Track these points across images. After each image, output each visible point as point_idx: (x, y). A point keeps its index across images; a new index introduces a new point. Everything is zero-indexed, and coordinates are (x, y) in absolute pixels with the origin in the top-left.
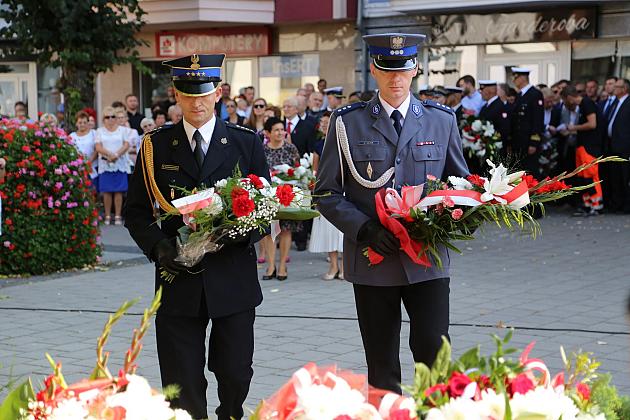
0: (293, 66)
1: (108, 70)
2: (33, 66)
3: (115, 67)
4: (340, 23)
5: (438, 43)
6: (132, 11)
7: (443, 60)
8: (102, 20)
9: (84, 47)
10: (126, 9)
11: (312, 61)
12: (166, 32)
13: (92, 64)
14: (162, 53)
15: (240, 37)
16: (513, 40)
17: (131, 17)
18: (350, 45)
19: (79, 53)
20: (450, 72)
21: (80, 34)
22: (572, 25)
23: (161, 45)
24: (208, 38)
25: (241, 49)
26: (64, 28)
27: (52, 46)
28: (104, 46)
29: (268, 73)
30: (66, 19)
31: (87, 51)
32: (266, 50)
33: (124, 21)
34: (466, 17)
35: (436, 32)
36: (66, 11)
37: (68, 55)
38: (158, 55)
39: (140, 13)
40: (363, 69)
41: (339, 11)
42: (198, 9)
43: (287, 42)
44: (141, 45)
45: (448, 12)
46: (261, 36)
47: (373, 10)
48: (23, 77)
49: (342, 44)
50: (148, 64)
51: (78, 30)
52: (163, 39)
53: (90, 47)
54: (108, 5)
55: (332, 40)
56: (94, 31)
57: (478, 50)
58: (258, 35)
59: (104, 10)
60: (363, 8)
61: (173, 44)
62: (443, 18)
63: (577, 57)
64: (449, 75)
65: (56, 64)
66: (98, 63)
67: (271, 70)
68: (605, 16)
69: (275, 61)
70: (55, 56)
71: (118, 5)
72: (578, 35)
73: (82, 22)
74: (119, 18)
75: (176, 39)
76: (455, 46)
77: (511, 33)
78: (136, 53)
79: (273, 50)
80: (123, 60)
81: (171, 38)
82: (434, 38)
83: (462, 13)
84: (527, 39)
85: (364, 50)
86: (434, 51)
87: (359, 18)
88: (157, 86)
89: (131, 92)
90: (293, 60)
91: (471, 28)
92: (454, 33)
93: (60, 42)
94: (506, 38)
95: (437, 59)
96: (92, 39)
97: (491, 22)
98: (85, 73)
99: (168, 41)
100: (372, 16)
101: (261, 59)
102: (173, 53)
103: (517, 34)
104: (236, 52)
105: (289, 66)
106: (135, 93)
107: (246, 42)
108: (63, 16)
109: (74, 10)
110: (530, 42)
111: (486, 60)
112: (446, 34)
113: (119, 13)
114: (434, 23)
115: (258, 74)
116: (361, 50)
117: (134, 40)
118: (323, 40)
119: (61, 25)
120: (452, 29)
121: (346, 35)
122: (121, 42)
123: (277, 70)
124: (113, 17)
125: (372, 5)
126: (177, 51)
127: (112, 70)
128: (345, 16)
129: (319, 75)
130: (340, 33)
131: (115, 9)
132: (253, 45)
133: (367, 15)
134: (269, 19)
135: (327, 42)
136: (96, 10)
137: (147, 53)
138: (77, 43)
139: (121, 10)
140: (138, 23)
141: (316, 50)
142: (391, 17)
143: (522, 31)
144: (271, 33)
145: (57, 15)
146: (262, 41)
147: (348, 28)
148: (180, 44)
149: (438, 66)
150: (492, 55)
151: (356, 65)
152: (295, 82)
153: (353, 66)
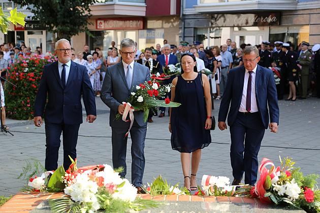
0: (153, 34)
1: (76, 35)
2: (44, 32)
3: (79, 33)
4: (173, 16)
5: (214, 26)
6: (86, 10)
7: (214, 33)
8: (74, 14)
9: (66, 25)
10: (84, 9)
11: (162, 32)
12: (100, 19)
13: (70, 32)
14: (98, 28)
15: (131, 21)
16: (245, 25)
17: (86, 13)
18: (177, 25)
19: (65, 27)
20: (218, 38)
21: (65, 19)
22: (270, 20)
23: (98, 24)
24: (118, 21)
25: (131, 26)
26: (59, 16)
27: (54, 24)
28: (75, 24)
29: (142, 37)
30: (60, 13)
31: (68, 26)
32: (142, 28)
33: (83, 14)
34: (225, 15)
35: (213, 21)
36: (59, 10)
37: (61, 28)
38: (97, 28)
39: (90, 10)
40: (182, 36)
41: (173, 11)
42: (114, 9)
43: (151, 24)
44: (90, 24)
45: (218, 13)
46: (140, 22)
47: (187, 11)
48: (40, 36)
49: (173, 25)
50: (92, 32)
51: (64, 18)
52: (99, 22)
53: (69, 25)
54: (77, 7)
55: (169, 23)
56: (71, 18)
57: (231, 29)
58: (139, 21)
59: (75, 9)
60: (183, 10)
61: (103, 24)
62: (216, 15)
63: (272, 33)
64: (217, 39)
65: (55, 32)
66: (73, 32)
67: (143, 35)
68: (284, 16)
69: (145, 31)
70: (54, 28)
71: (81, 8)
72: (272, 24)
73: (66, 14)
74: (82, 13)
75: (104, 22)
76: (220, 27)
77: (244, 22)
78: (86, 28)
79: (145, 27)
80: (82, 30)
81: (102, 21)
82: (212, 24)
83: (223, 14)
84: (251, 25)
85: (183, 28)
86: (211, 29)
87: (181, 15)
88: (96, 41)
89: (85, 44)
90: (153, 31)
91: (228, 20)
92: (220, 21)
93: (56, 22)
94: (242, 24)
95: (213, 32)
96: (70, 22)
97: (236, 17)
98: (67, 36)
99: (101, 23)
100: (186, 14)
101: (140, 31)
102: (103, 28)
103: (247, 23)
104: (129, 28)
106: (87, 44)
107: (133, 24)
108: (58, 12)
109: (63, 9)
110: (253, 26)
111: (234, 33)
112: (217, 22)
113: (81, 11)
114: (213, 17)
115: (138, 37)
117: (87, 22)
118: (165, 23)
119: (57, 15)
120: (220, 20)
121: (174, 21)
122: (82, 23)
123: (145, 36)
124: (79, 12)
125: (187, 9)
126: (104, 27)
127: (78, 35)
128: (175, 14)
129: (163, 38)
130: (172, 20)
131: (80, 9)
132: (137, 25)
133: (184, 13)
134: (143, 14)
135: (167, 24)
136: (72, 9)
137: (92, 28)
138: (64, 23)
139: (82, 9)
140: (89, 15)
141: (162, 28)
142: (195, 14)
143: (249, 21)
144: (144, 20)
145: (56, 11)
146: (141, 23)
147: (176, 19)
148: (106, 24)
149: (212, 35)
150: (236, 31)
151: (179, 34)
152: (152, 40)
153: (178, 35)
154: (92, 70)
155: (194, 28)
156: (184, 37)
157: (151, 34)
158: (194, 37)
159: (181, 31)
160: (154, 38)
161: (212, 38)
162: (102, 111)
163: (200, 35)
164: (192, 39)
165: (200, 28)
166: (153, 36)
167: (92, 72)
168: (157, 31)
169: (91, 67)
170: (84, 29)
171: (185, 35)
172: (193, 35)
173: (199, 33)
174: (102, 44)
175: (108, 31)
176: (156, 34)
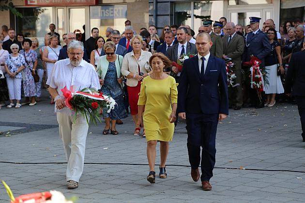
0: (111, 12)
7: (200, 10)
11: (123, 8)
14: (29, 3)
25: (78, 1)
32: (94, 3)
38: (27, 4)
40: (154, 15)
50: (20, 10)
57: (224, 3)
63: (284, 8)
67: (98, 14)
69: (99, 8)
79: (98, 2)
80: (5, 8)
85: (155, 3)
86: (196, 4)
88: (25, 23)
90: (111, 8)
95: (198, 8)
101: (91, 7)
102: (36, 3)
104: (76, 3)
105: (109, 12)
111: (229, 9)
115: (89, 17)
116: (153, 3)
126: (38, 1)
129: (126, 17)
137: (19, 3)
141: (124, 3)
149: (198, 12)
150: (232, 6)
151: (150, 11)
152: (110, 21)
153: (147, 13)
154: (17, 66)
155: (171, 2)
156: (157, 15)
157: (108, 12)
158: (171, 15)
159: (151, 7)
160: (113, 18)
161: (197, 17)
162: (39, 125)
163: (180, 13)
164: (169, 18)
165: (179, 3)
166: (111, 15)
167: (18, 70)
168: (116, 7)
169: (17, 62)
170: (7, 5)
171: (159, 13)
172: (169, 13)
173: (179, 9)
174: (34, 28)
175: (43, 8)
176: (115, 12)
